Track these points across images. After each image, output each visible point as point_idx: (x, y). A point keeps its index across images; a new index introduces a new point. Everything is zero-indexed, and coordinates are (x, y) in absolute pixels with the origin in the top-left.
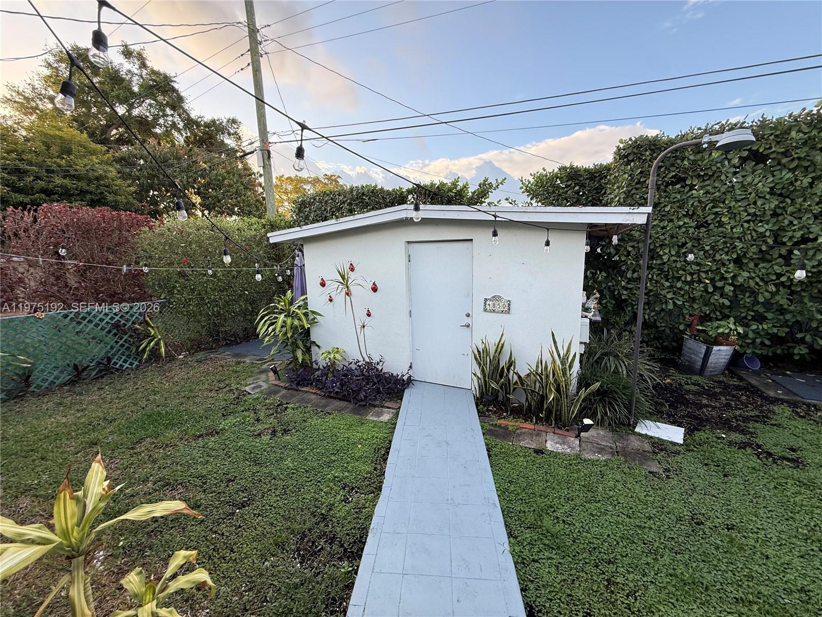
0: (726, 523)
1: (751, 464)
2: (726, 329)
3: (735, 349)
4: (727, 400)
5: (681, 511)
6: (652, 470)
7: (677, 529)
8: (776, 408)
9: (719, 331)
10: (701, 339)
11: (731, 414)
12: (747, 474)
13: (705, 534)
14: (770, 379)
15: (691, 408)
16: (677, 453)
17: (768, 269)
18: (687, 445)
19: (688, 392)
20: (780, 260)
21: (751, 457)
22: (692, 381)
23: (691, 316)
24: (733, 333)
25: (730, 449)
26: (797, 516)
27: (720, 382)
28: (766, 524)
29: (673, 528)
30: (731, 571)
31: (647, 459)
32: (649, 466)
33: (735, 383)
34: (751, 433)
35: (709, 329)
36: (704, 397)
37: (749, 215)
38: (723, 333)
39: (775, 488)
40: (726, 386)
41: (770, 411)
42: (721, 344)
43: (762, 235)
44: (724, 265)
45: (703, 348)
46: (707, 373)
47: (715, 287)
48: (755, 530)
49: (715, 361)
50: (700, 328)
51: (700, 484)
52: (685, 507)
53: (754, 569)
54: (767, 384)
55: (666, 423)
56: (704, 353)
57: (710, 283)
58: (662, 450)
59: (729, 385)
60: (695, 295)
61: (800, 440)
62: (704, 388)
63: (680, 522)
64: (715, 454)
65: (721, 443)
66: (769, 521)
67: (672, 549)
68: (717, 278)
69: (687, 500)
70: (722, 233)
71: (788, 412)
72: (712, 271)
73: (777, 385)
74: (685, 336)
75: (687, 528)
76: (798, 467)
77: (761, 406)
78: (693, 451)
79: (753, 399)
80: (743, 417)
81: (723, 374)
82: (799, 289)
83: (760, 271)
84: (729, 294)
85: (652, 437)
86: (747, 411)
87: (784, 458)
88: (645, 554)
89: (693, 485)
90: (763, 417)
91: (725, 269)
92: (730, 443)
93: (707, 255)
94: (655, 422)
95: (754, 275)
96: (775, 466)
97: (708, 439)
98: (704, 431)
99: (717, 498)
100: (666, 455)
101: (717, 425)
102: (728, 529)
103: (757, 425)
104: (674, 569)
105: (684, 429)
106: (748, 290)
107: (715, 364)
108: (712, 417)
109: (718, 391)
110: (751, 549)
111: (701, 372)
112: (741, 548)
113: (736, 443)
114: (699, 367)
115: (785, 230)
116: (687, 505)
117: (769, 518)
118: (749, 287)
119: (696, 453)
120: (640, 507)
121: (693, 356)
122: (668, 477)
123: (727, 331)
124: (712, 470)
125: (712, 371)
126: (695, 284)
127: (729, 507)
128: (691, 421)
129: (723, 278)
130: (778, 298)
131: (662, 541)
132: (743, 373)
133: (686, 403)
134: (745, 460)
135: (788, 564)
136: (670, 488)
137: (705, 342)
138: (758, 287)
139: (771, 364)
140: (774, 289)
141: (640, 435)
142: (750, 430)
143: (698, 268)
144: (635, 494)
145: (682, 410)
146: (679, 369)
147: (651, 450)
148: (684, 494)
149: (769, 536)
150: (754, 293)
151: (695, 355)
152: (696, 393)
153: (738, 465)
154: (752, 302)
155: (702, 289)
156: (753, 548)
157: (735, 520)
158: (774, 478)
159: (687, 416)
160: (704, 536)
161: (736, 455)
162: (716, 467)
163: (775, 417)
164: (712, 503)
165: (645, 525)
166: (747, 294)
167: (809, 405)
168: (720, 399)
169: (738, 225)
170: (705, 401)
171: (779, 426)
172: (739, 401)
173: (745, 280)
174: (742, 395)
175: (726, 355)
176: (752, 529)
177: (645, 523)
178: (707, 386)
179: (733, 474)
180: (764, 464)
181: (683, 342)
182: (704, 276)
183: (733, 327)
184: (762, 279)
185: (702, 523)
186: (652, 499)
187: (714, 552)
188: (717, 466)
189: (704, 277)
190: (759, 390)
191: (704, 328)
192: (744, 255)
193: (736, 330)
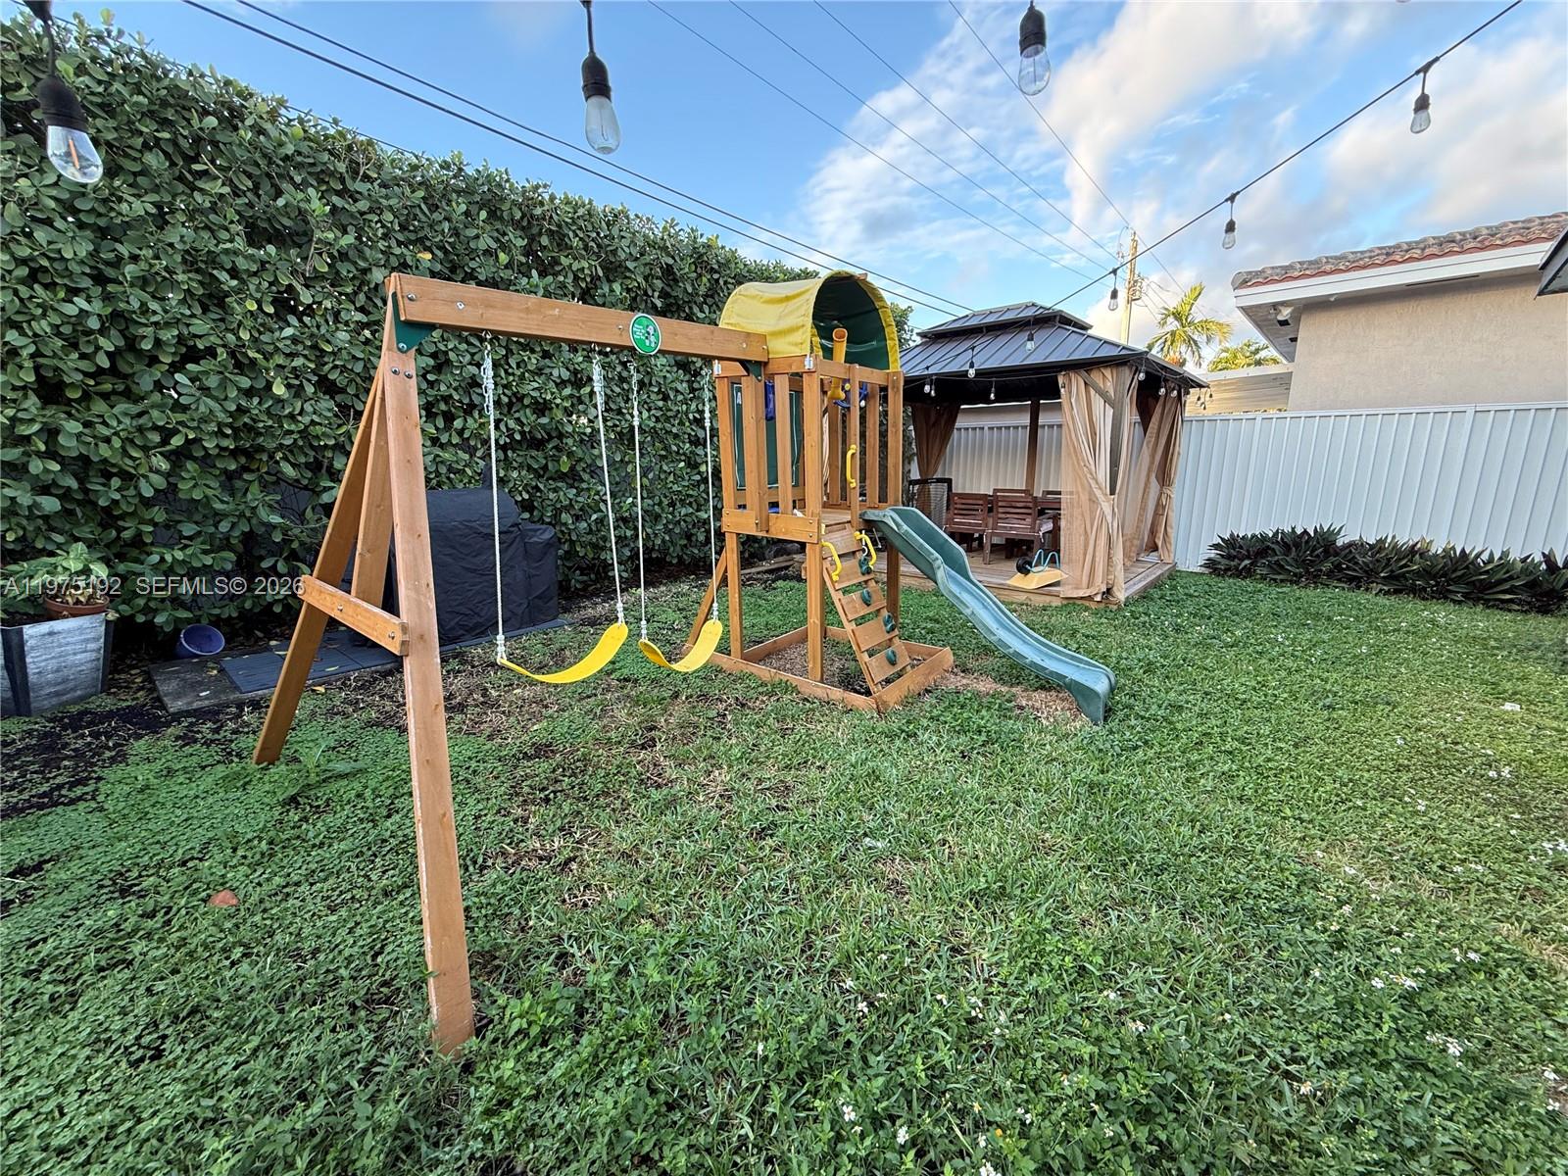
2: (59, 573)
3: (108, 620)
14: (219, 667)
42: (49, 617)
46: (42, 702)
49: (52, 665)
107: (57, 671)
111: (19, 705)
125: (56, 694)
140: (165, 466)
154: (135, 501)
175: (87, 641)
183: (75, 565)
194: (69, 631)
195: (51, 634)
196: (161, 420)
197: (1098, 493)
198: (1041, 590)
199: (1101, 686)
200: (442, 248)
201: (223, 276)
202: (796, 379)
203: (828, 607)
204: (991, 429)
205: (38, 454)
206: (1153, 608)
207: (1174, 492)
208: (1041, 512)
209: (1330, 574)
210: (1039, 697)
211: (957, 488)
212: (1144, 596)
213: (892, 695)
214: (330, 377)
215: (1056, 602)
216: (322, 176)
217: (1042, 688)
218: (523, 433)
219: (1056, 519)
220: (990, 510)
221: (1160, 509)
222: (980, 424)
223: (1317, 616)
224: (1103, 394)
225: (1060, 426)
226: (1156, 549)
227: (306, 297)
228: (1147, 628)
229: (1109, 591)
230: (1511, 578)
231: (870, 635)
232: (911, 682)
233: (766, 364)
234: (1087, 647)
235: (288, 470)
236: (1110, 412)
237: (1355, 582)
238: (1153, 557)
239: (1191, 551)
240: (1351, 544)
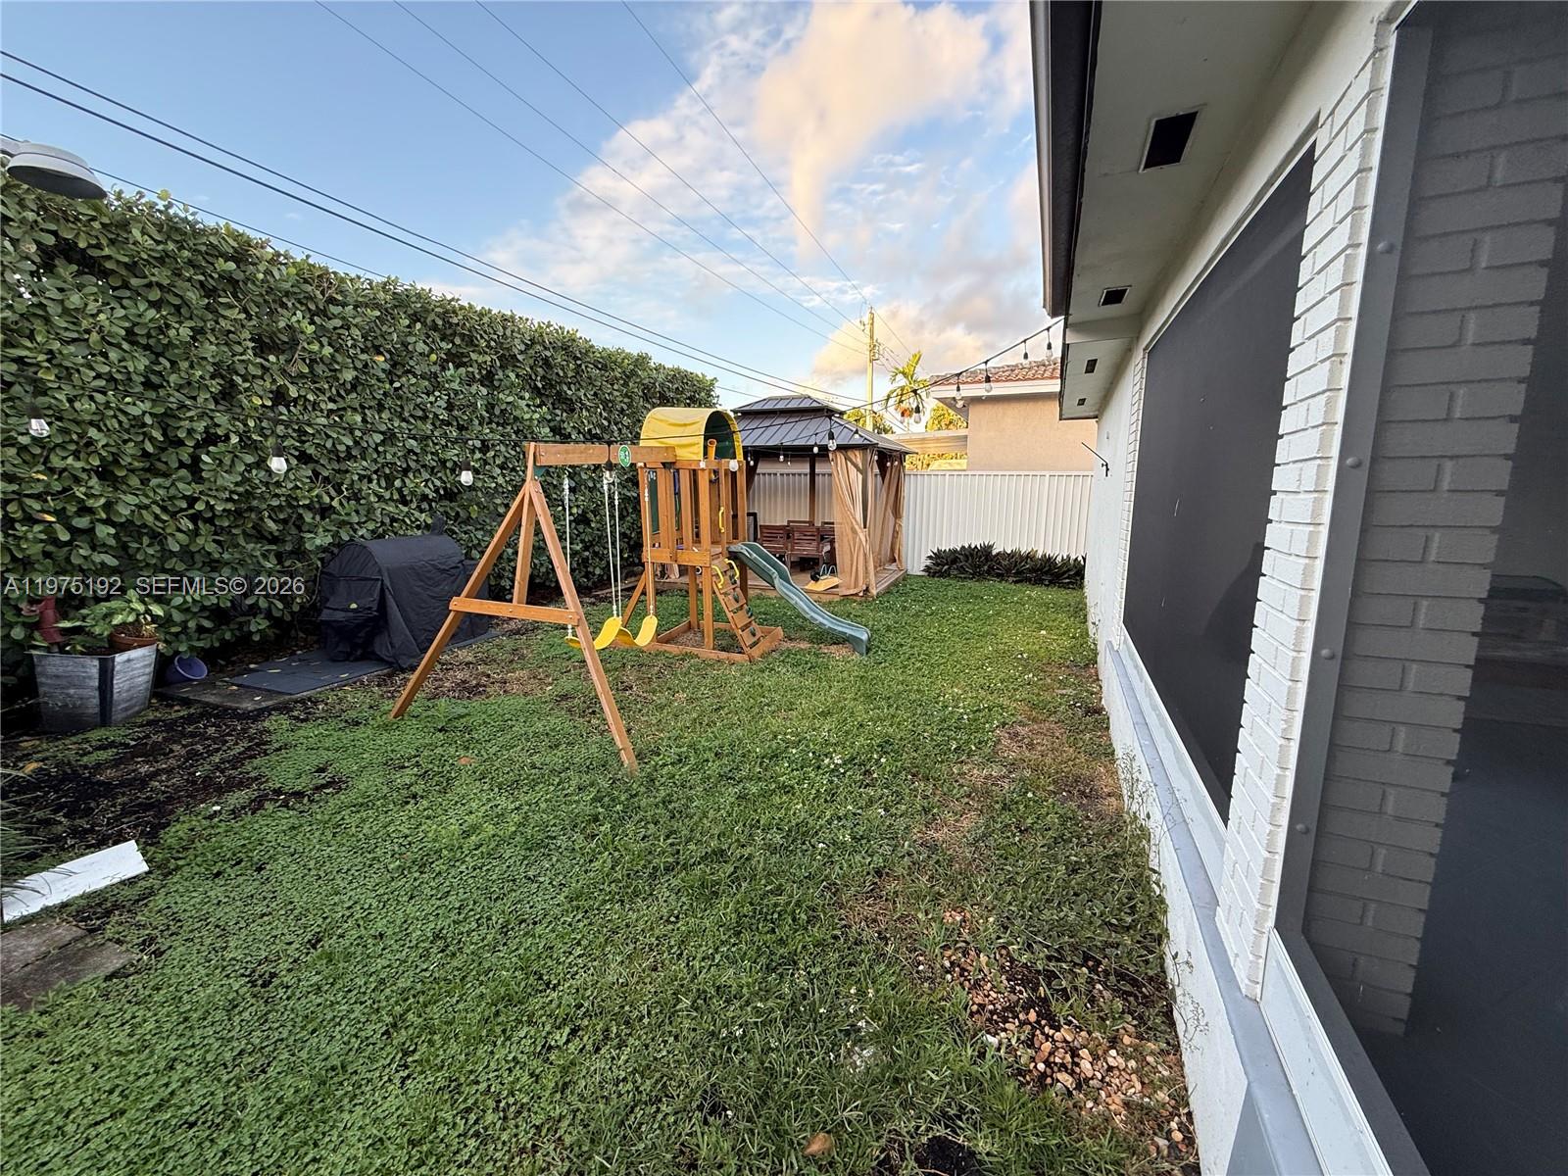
0: (306, 940)
1: (285, 825)
2: (130, 613)
3: (158, 650)
4: (184, 746)
5: (225, 989)
6: (111, 970)
7: (239, 1028)
8: (266, 724)
9: (115, 622)
10: (79, 648)
11: (208, 767)
12: (288, 844)
13: (288, 987)
14: (233, 684)
15: (124, 794)
16: (150, 893)
17: (168, 488)
18: (159, 867)
19: (99, 767)
20: (183, 472)
21: (279, 814)
22: (94, 744)
23: (32, 601)
24: (145, 618)
25: (241, 823)
26: (379, 852)
27: (150, 723)
28: (352, 893)
29: (230, 1035)
30: (356, 1003)
31: (82, 957)
32: (95, 969)
33: (181, 714)
34: (256, 779)
35: (89, 622)
36: (139, 763)
37: (98, 376)
38: (124, 624)
39: (334, 835)
40: (170, 726)
41: (261, 733)
42: (128, 648)
43: (138, 423)
44: (77, 480)
45: (92, 666)
46: (117, 715)
47: (75, 532)
48: (347, 913)
49: (126, 686)
50: (67, 624)
51: (228, 914)
52: (227, 976)
53: (379, 967)
54: (232, 694)
55: (82, 855)
56: (97, 676)
57: (58, 522)
58: (108, 913)
59: (175, 721)
60: (28, 552)
61: (321, 751)
62: (127, 746)
63: (236, 1011)
64: (221, 847)
65: (221, 821)
66: (355, 885)
67: (252, 1071)
68: (72, 509)
69: (224, 960)
70: (49, 408)
71: (284, 722)
72: (52, 495)
73: (249, 690)
74: (34, 652)
75: (254, 1008)
76: (340, 789)
77: (244, 730)
78: (178, 868)
79: (228, 726)
80: (228, 762)
81: (150, 706)
82: (227, 524)
83: (155, 492)
84: (108, 543)
85: (64, 905)
86: (229, 748)
87: (318, 788)
88: (208, 1143)
89: (217, 926)
90: (258, 745)
91: (83, 489)
92: (235, 813)
93: (27, 457)
94: (55, 866)
95: (147, 501)
96: (315, 807)
97: (192, 830)
98: (177, 821)
99: (270, 914)
100: (126, 915)
101: (193, 797)
102: (314, 947)
103: (256, 762)
104: (279, 1101)
105: (133, 841)
106: (145, 531)
107: (128, 691)
108: (177, 789)
109: (160, 739)
110: (358, 945)
111: (104, 717)
112: (348, 957)
113: (243, 808)
114: (97, 710)
115: (175, 417)
116: (229, 969)
117: (351, 882)
118: (145, 526)
119: (187, 869)
120: (133, 1067)
121: (72, 691)
122: (158, 953)
123: (131, 619)
124: (233, 876)
125: (126, 709)
126: (17, 526)
127: (296, 912)
128: (138, 818)
129: (83, 510)
130: (200, 541)
131: (225, 1078)
132: (185, 692)
133: (108, 790)
134: (273, 824)
135: (405, 921)
136: (177, 970)
137: (90, 652)
138: (160, 525)
139: (222, 663)
140: (191, 527)
141: (26, 920)
142: (252, 775)
143: (15, 487)
144: (102, 1053)
145: (105, 811)
146: (45, 733)
147: (80, 932)
148: (212, 956)
149: (366, 906)
150: (157, 537)
151: (74, 686)
152: (116, 763)
153: (269, 838)
154: (159, 555)
155: (43, 536)
156: (359, 941)
157: (316, 923)
158: (326, 823)
159: (125, 813)
160: (289, 993)
161: (256, 826)
162: (237, 867)
163: (273, 737)
164: (269, 928)
165: (169, 1090)
166: (146, 540)
167: (302, 701)
168: (172, 751)
169: (83, 395)
170: (144, 769)
171: (285, 746)
172: (207, 739)
173: (133, 511)
174: (206, 727)
175: (145, 666)
176: (343, 916)
177: (167, 1085)
178: (132, 739)
179: (270, 858)
180: (301, 812)
181: (32, 666)
182: (37, 506)
183: (141, 608)
184: (164, 509)
185: (273, 975)
186: (150, 1025)
187: (319, 1000)
188: (238, 863)
189: (39, 508)
190: (226, 709)
191: (78, 624)
192: (116, 462)
193: (148, 611)
194: (137, 659)
195: (129, 661)
196: (188, 490)
197: (857, 527)
198: (826, 592)
199: (865, 637)
200: (389, 352)
201: (238, 380)
202: (694, 473)
203: (715, 600)
204: (782, 475)
205: (101, 521)
206: (892, 599)
207: (904, 522)
208: (822, 538)
209: (988, 572)
210: (833, 648)
211: (760, 522)
212: (888, 591)
213: (756, 652)
214: (308, 452)
215: (837, 599)
216: (304, 300)
217: (835, 643)
218: (445, 489)
219: (832, 542)
220: (789, 537)
221: (896, 534)
222: (774, 471)
223: (976, 597)
224: (856, 466)
225: (830, 475)
226: (895, 561)
227: (293, 392)
228: (887, 610)
229: (867, 590)
230: (1069, 570)
231: (741, 619)
232: (765, 645)
233: (674, 463)
234: (856, 618)
235: (272, 525)
236: (860, 477)
237: (1001, 577)
238: (893, 567)
239: (916, 562)
240: (998, 554)
